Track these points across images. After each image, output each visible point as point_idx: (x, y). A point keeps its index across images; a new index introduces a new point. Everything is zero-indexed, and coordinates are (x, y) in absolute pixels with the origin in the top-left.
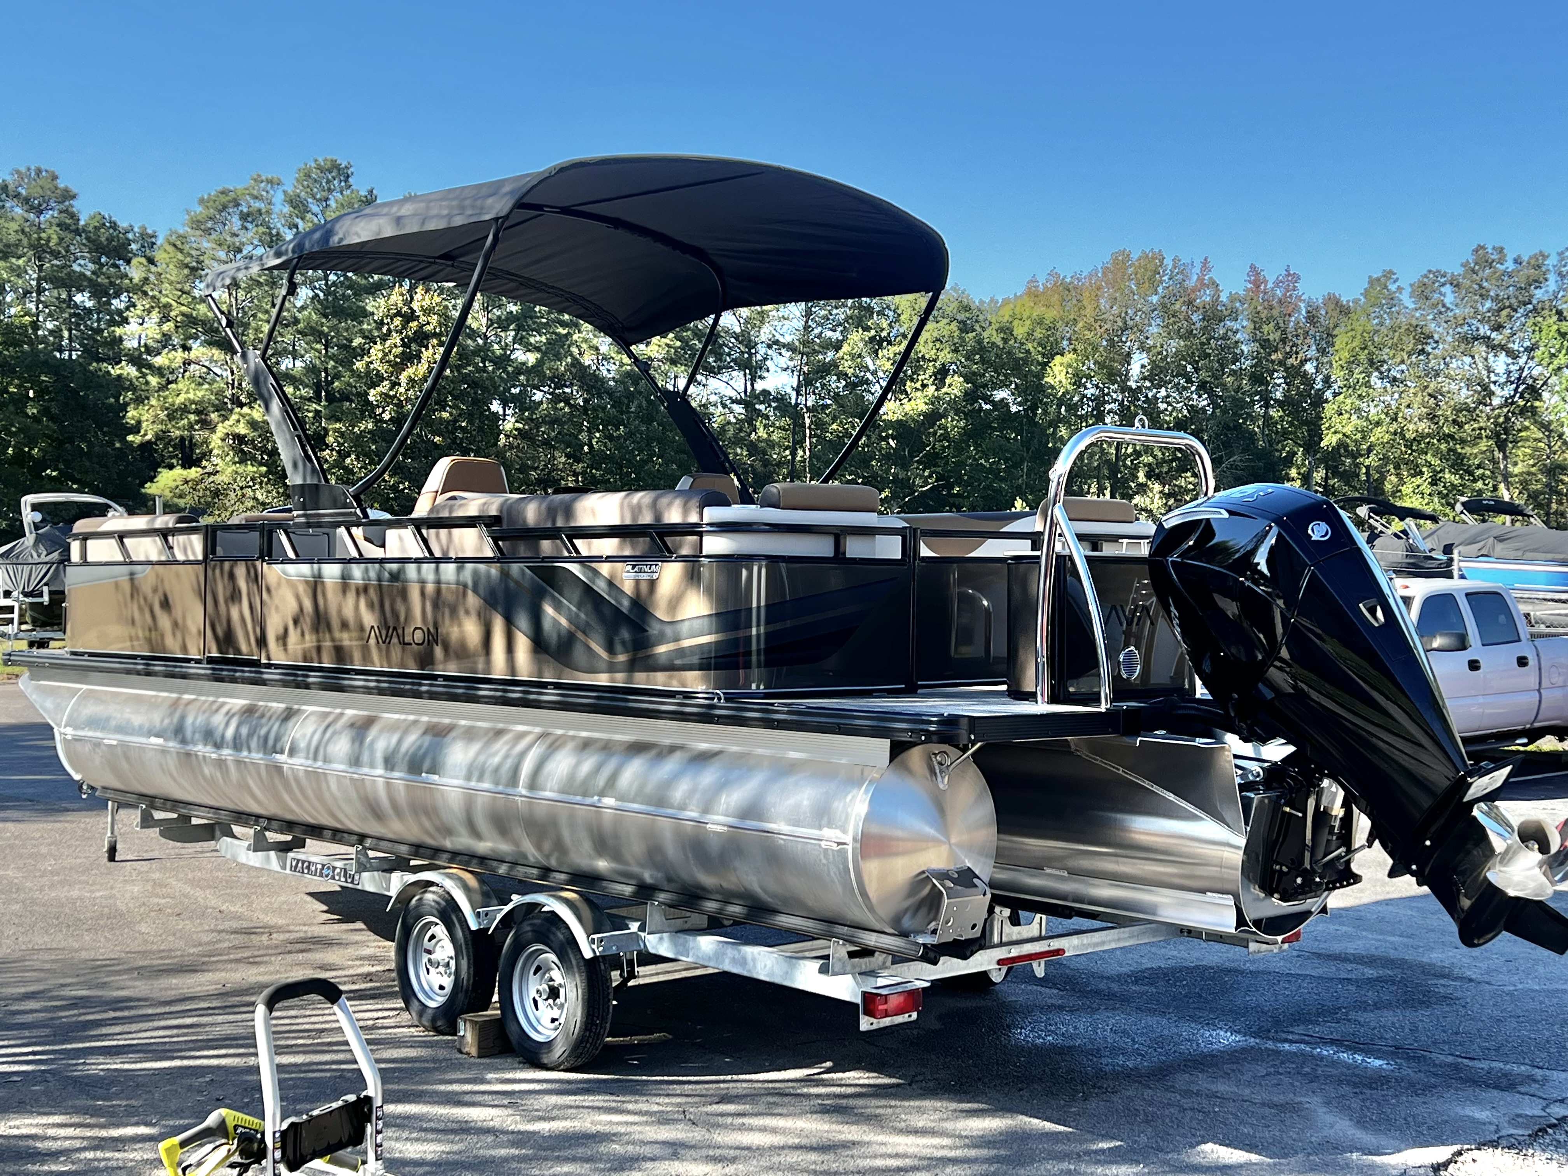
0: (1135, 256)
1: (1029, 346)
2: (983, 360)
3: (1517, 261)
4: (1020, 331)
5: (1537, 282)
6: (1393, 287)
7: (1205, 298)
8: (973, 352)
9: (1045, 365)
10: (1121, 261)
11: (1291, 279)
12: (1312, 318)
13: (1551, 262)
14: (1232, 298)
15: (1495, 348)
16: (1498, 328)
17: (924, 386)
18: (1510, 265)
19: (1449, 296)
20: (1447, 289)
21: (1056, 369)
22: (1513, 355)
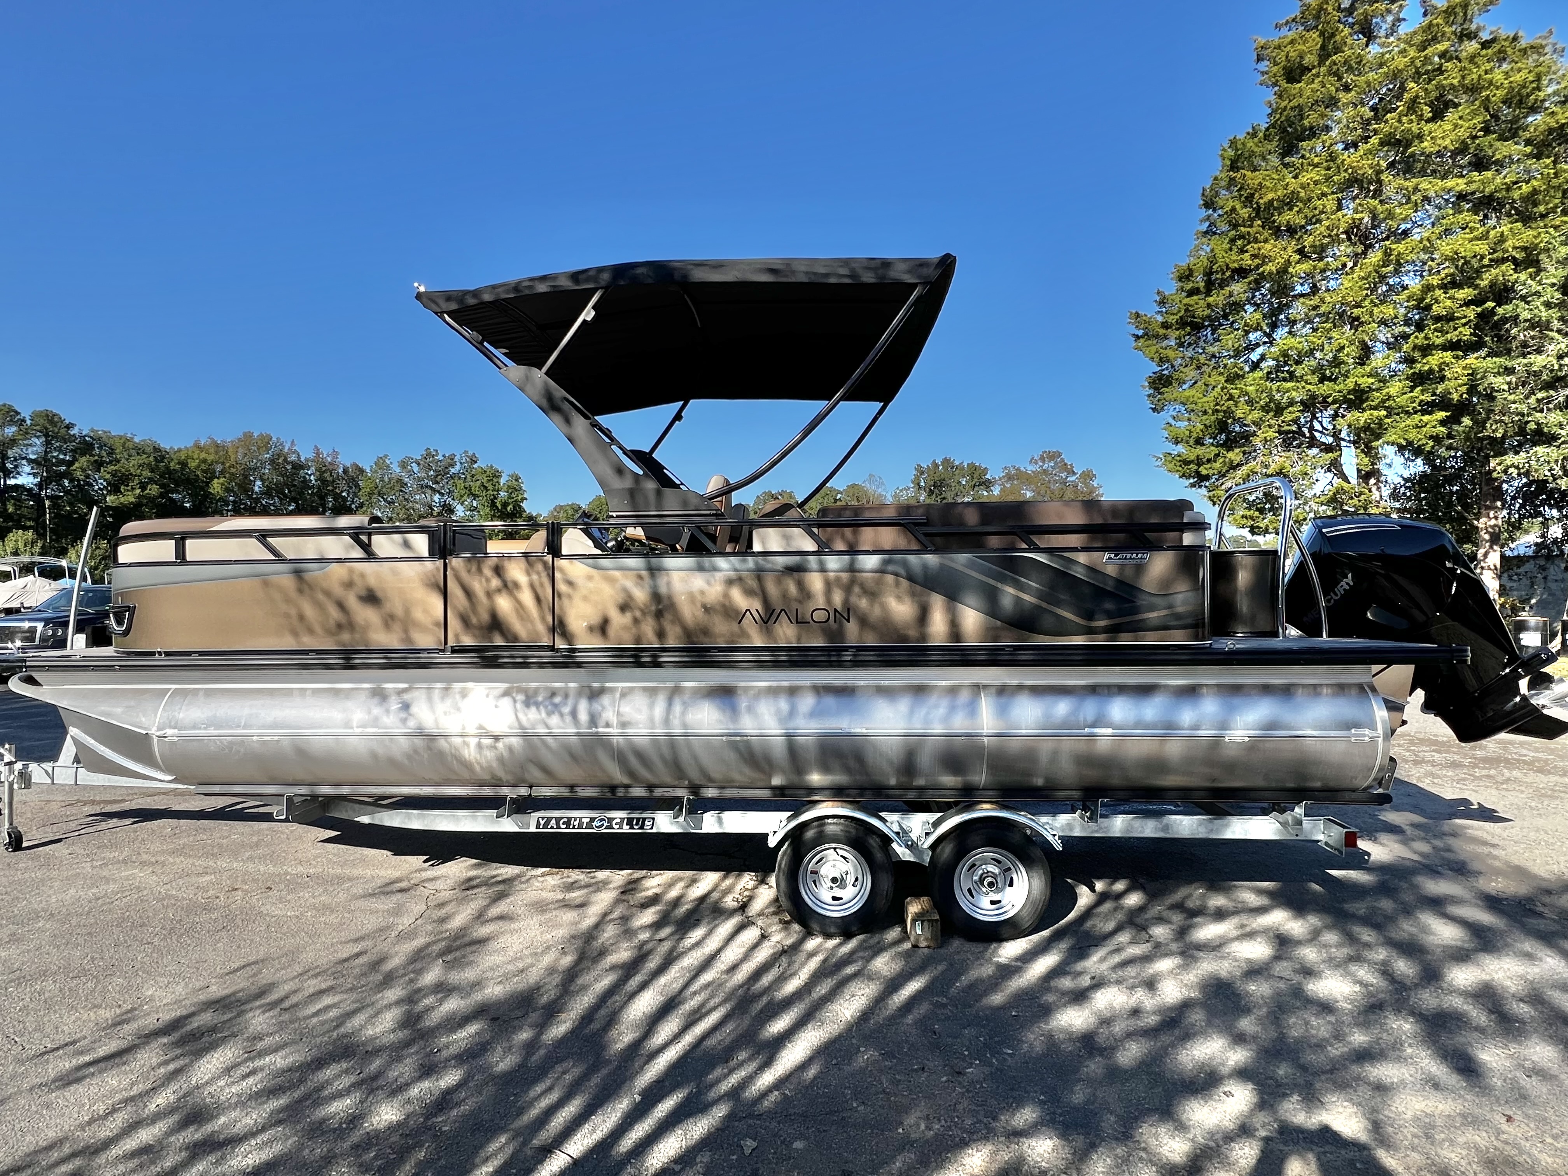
0: (255, 435)
1: (198, 473)
2: (170, 478)
3: (444, 456)
4: (192, 464)
5: (452, 466)
6: (388, 462)
7: (293, 458)
8: (164, 473)
9: (207, 484)
10: (248, 436)
11: (335, 453)
12: (345, 471)
13: (457, 459)
14: (307, 460)
15: (434, 491)
16: (437, 483)
17: (133, 489)
18: (440, 457)
19: (416, 468)
20: (413, 465)
21: (215, 485)
22: (442, 494)
